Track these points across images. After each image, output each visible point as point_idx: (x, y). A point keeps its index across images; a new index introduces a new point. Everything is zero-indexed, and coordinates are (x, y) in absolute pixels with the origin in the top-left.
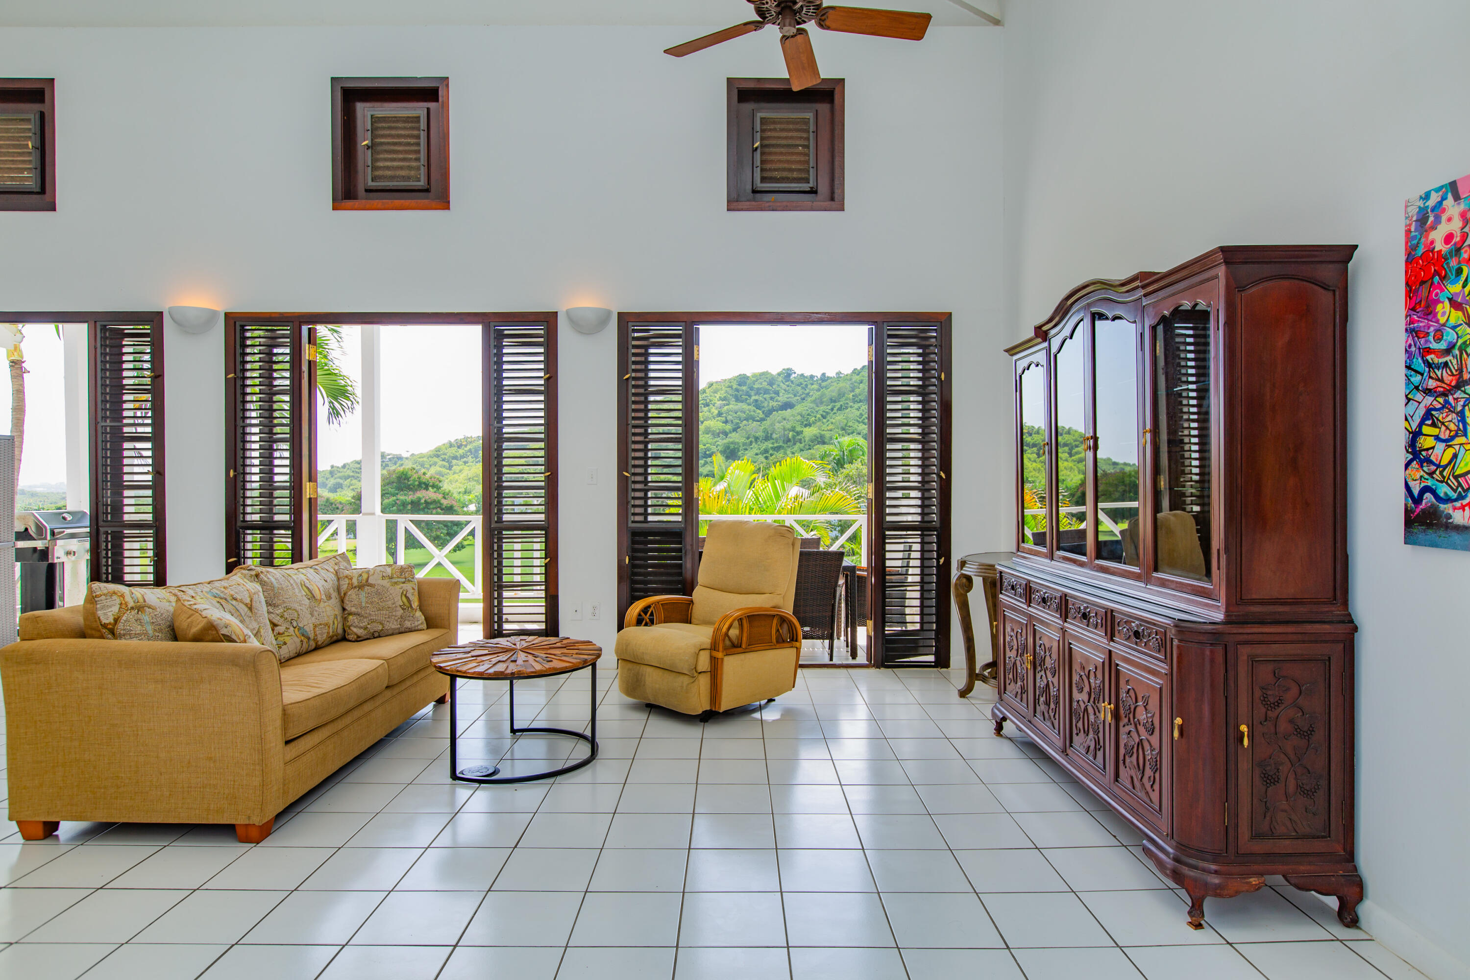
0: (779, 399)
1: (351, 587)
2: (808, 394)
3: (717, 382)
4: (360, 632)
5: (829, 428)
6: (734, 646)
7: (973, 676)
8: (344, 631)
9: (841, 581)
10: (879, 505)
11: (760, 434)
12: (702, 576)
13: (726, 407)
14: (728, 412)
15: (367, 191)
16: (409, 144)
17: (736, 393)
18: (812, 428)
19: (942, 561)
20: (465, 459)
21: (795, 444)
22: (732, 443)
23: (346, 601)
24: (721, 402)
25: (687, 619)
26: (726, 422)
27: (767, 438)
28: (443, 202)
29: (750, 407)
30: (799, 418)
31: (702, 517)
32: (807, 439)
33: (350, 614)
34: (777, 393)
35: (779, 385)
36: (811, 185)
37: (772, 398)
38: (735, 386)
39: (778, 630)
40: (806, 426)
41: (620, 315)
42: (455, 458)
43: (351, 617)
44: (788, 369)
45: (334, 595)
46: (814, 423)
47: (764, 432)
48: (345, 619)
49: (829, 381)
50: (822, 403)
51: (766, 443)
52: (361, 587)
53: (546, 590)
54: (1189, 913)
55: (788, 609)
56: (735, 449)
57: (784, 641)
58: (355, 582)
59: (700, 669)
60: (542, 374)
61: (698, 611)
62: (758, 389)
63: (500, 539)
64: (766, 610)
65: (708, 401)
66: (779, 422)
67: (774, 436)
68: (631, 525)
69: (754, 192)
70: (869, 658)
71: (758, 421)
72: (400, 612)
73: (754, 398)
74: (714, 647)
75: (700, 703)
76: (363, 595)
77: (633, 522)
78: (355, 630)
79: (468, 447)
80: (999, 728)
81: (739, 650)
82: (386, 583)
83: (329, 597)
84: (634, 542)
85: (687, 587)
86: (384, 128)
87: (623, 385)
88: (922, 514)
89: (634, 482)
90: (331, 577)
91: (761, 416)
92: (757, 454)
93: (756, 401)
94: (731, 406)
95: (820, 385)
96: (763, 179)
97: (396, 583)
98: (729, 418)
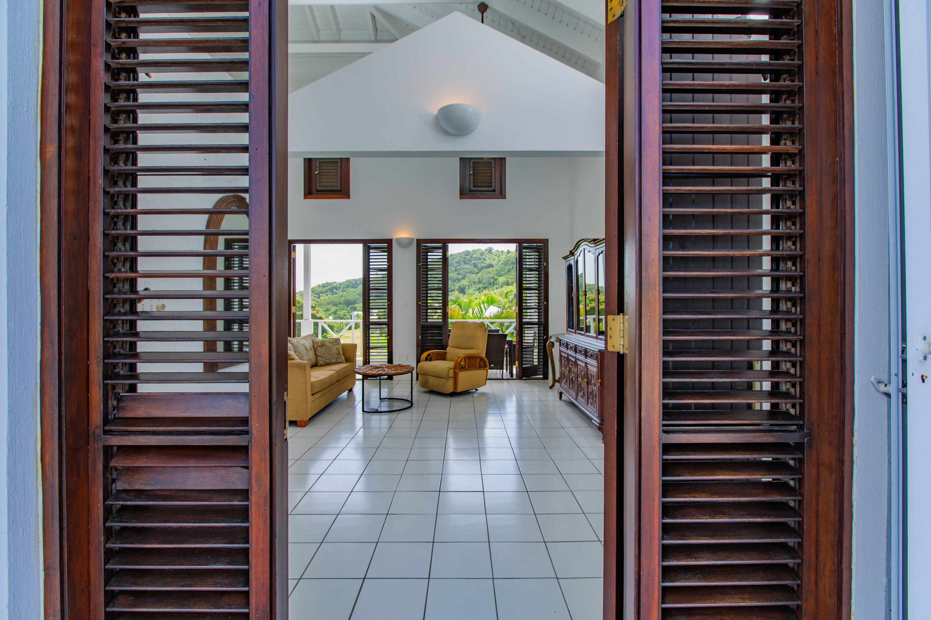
0: (486, 262)
1: (319, 346)
2: (500, 260)
3: (454, 254)
4: (322, 363)
5: (511, 277)
6: (462, 368)
7: (555, 381)
8: (316, 363)
9: (506, 346)
10: (520, 315)
11: (476, 280)
12: (450, 343)
13: (459, 267)
14: (460, 269)
15: (317, 191)
16: (333, 172)
17: (464, 259)
18: (502, 277)
19: (545, 337)
20: (327, 293)
21: (494, 285)
22: (462, 285)
23: (317, 351)
24: (456, 264)
25: (444, 359)
26: (459, 274)
27: (480, 282)
28: (347, 196)
29: (471, 267)
30: (496, 272)
31: (450, 320)
32: (500, 283)
33: (318, 356)
34: (485, 260)
35: (486, 256)
36: (493, 188)
37: (482, 262)
38: (463, 256)
39: (479, 363)
40: (499, 276)
41: (417, 240)
42: (322, 293)
43: (319, 357)
44: (490, 248)
45: (313, 349)
46: (504, 274)
47: (478, 279)
48: (316, 358)
49: (511, 253)
50: (507, 264)
51: (479, 285)
52: (322, 346)
53: (388, 349)
54: (603, 439)
55: (484, 355)
56: (463, 288)
57: (482, 367)
58: (320, 344)
59: (450, 376)
60: (386, 263)
61: (448, 356)
62: (475, 257)
63: (369, 329)
64: (475, 355)
66: (486, 274)
67: (484, 281)
68: (421, 323)
69: (470, 191)
70: (517, 376)
71: (475, 274)
72: (336, 356)
73: (473, 262)
74: (455, 368)
75: (449, 388)
76: (323, 349)
77: (422, 322)
78: (320, 362)
79: (328, 287)
80: (561, 397)
81: (465, 369)
82: (331, 345)
83: (311, 350)
84: (423, 330)
85: (444, 347)
86: (324, 166)
87: (418, 268)
88: (539, 319)
89: (423, 306)
90: (311, 342)
91: (477, 271)
92: (474, 290)
93: (474, 263)
94: (461, 266)
95: (507, 255)
96: (474, 186)
97: (334, 345)
98: (461, 272)
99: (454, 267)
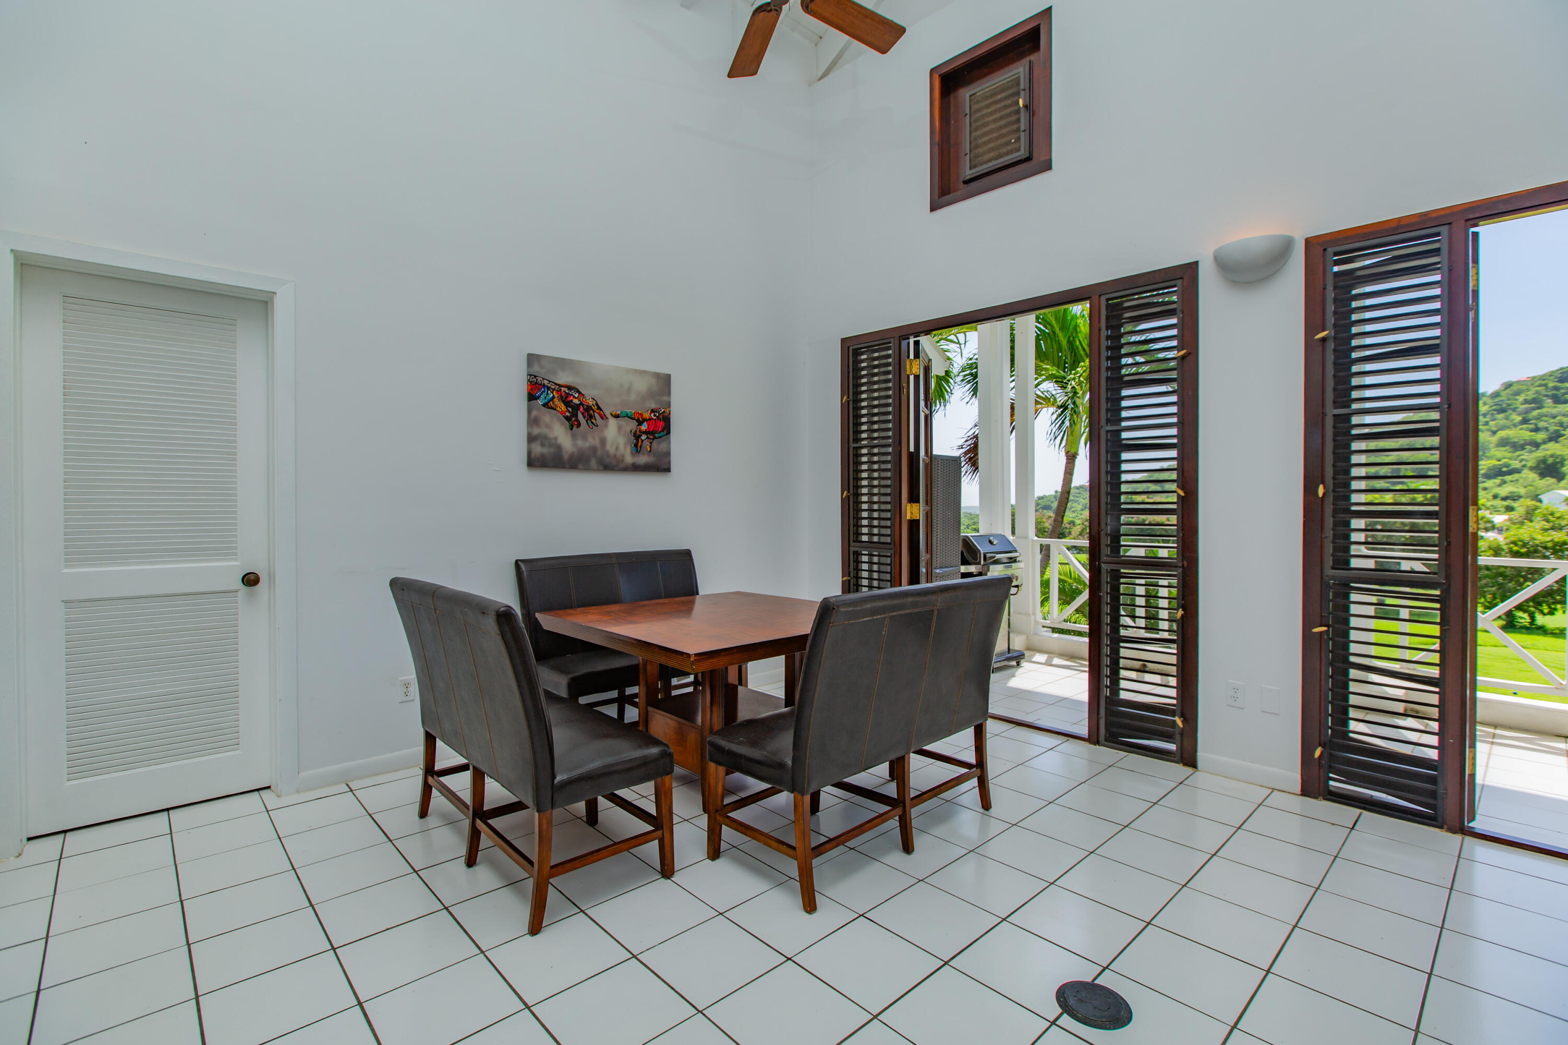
3: (1518, 382)
14: (1539, 418)
17: (1554, 392)
22: (1552, 456)
24: (1527, 406)
26: (1537, 430)
38: (1551, 385)
56: (1555, 464)
65: (1504, 406)
94: (1544, 410)
98: (1541, 424)
99: (1519, 414)
